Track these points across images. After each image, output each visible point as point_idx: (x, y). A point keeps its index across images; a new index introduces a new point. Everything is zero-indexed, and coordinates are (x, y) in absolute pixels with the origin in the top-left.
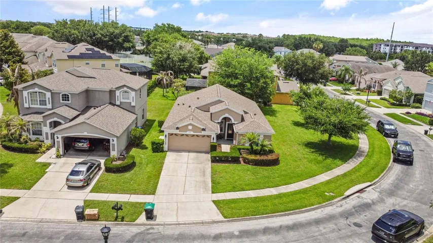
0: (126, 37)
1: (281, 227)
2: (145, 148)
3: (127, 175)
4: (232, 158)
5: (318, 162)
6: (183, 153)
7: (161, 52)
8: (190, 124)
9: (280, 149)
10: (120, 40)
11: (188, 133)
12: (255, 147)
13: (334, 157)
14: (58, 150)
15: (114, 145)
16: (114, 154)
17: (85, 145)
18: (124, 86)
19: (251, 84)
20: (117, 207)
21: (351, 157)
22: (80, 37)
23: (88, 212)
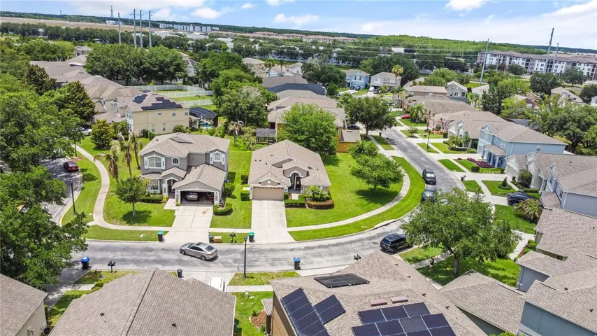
0: (178, 65)
1: (329, 245)
2: (234, 197)
3: (229, 217)
4: (300, 204)
5: (363, 206)
6: (264, 201)
7: (230, 101)
8: (269, 180)
9: (336, 197)
10: (171, 69)
11: (267, 186)
12: (316, 196)
13: (376, 202)
14: (177, 201)
15: (217, 196)
16: (217, 202)
17: (195, 197)
18: (217, 150)
19: (316, 139)
20: (233, 235)
21: (389, 202)
22: (125, 67)
23: (216, 237)
